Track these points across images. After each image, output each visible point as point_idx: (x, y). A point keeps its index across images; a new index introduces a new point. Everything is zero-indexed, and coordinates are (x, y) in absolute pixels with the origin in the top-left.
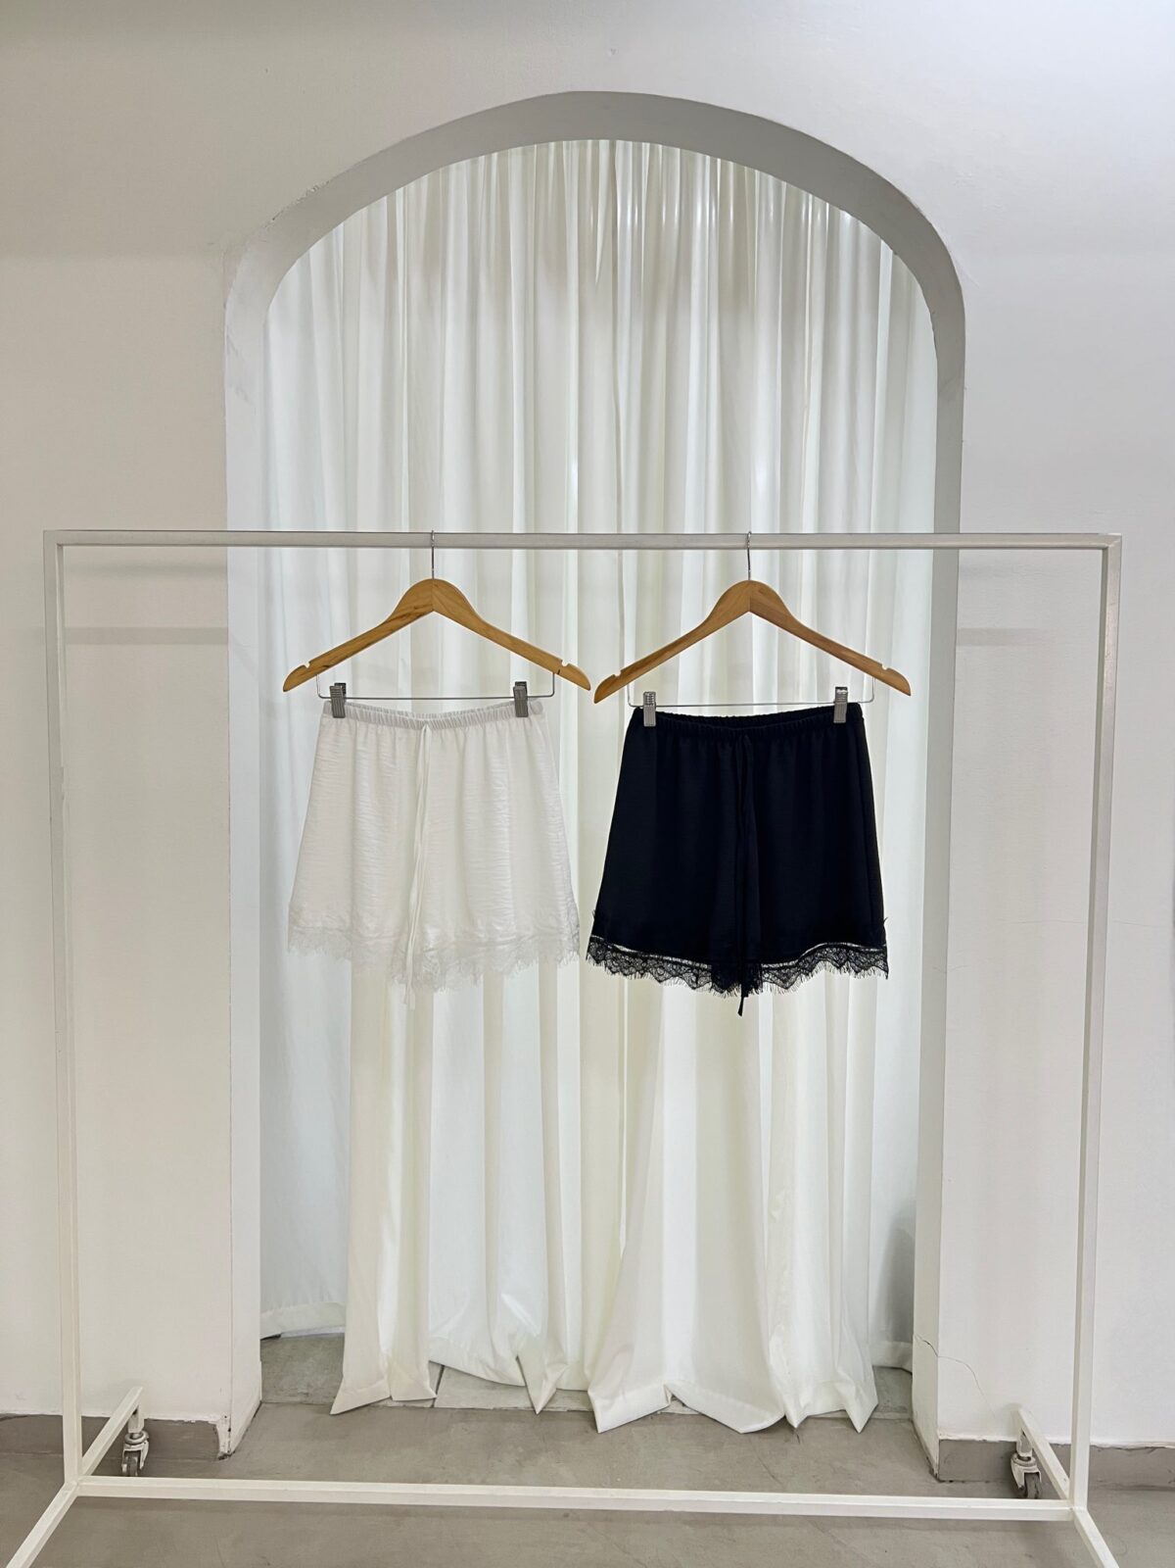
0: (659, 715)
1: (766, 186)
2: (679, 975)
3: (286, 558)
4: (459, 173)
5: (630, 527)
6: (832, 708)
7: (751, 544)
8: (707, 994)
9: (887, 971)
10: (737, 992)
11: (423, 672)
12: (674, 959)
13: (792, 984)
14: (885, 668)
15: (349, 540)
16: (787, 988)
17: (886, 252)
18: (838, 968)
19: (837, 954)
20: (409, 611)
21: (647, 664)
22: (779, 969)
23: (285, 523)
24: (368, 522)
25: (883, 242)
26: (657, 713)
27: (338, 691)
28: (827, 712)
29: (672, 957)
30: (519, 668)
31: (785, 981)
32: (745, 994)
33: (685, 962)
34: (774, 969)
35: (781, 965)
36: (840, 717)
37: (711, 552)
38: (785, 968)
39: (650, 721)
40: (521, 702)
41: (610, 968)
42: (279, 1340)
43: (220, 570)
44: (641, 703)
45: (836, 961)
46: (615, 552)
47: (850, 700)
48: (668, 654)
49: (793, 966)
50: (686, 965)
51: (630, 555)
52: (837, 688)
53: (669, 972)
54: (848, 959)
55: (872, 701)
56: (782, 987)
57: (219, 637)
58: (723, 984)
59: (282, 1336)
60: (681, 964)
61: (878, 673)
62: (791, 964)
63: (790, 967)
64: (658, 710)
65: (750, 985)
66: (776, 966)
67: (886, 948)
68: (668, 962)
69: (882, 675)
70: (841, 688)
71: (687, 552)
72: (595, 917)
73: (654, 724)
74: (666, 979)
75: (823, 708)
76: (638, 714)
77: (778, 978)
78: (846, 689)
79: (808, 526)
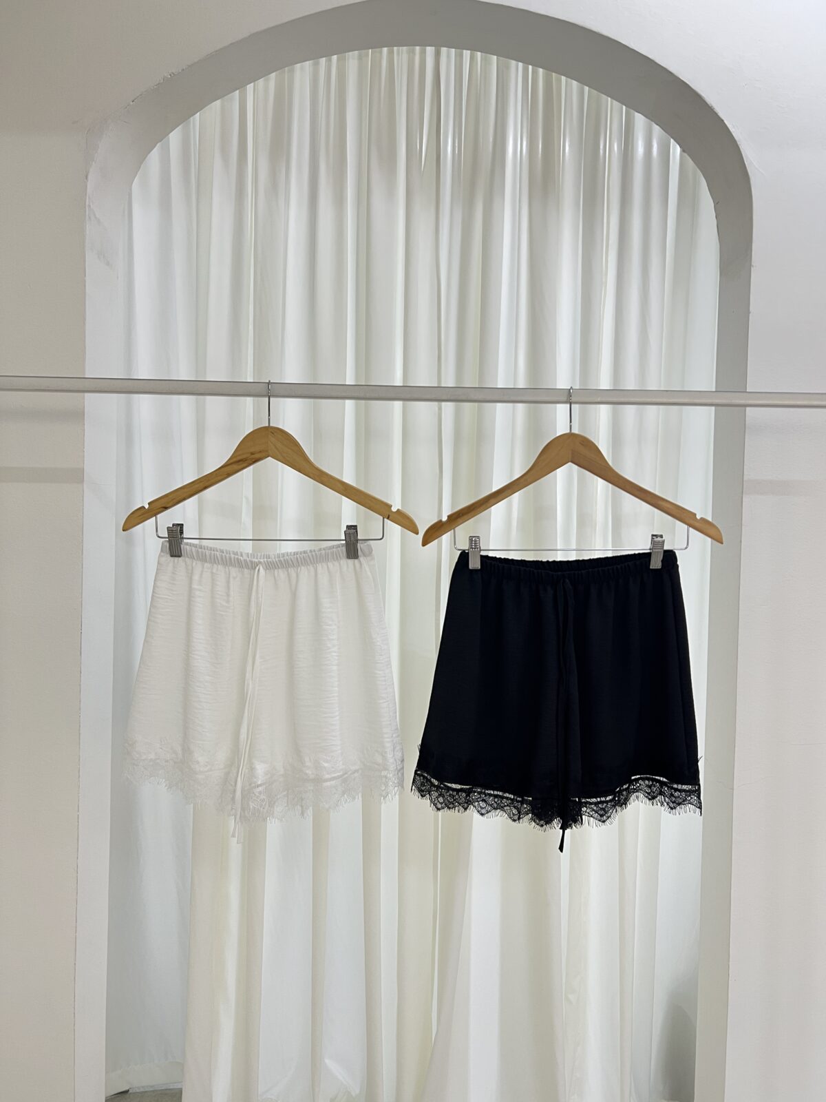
0: (485, 560)
1: (570, 89)
2: (502, 808)
3: (144, 403)
4: (302, 73)
5: (449, 381)
6: (649, 554)
7: (573, 399)
8: (527, 825)
9: (700, 808)
10: (557, 823)
11: (263, 510)
12: (496, 793)
13: (608, 817)
14: (698, 517)
15: (198, 388)
16: (604, 822)
17: (676, 150)
18: (649, 799)
19: (650, 787)
20: (246, 456)
21: (473, 510)
22: (596, 804)
23: (144, 371)
24: (217, 372)
25: (672, 140)
26: (482, 556)
27: (176, 533)
28: (645, 557)
29: (493, 790)
30: (349, 511)
31: (602, 816)
32: (564, 828)
33: (507, 795)
34: (591, 804)
35: (599, 799)
36: (656, 563)
37: (520, 406)
38: (601, 802)
39: (475, 564)
40: (352, 545)
41: (435, 805)
42: (127, 1096)
43: (77, 416)
44: (466, 547)
45: (649, 794)
46: (435, 404)
47: (666, 548)
48: (492, 501)
49: (611, 801)
50: (507, 798)
51: (448, 407)
52: (653, 535)
53: (491, 805)
54: (661, 793)
55: (686, 548)
56: (600, 821)
57: (77, 476)
58: (542, 815)
59: (130, 1092)
60: (502, 797)
61: (692, 522)
62: (608, 799)
63: (607, 802)
64: (483, 553)
65: (570, 818)
66: (594, 800)
67: (699, 785)
68: (490, 795)
69: (697, 524)
70: (656, 536)
71: (499, 405)
72: (421, 752)
73: (479, 568)
74: (488, 812)
75: (639, 554)
76: (464, 557)
77: (596, 812)
78: (661, 536)
79: (605, 383)
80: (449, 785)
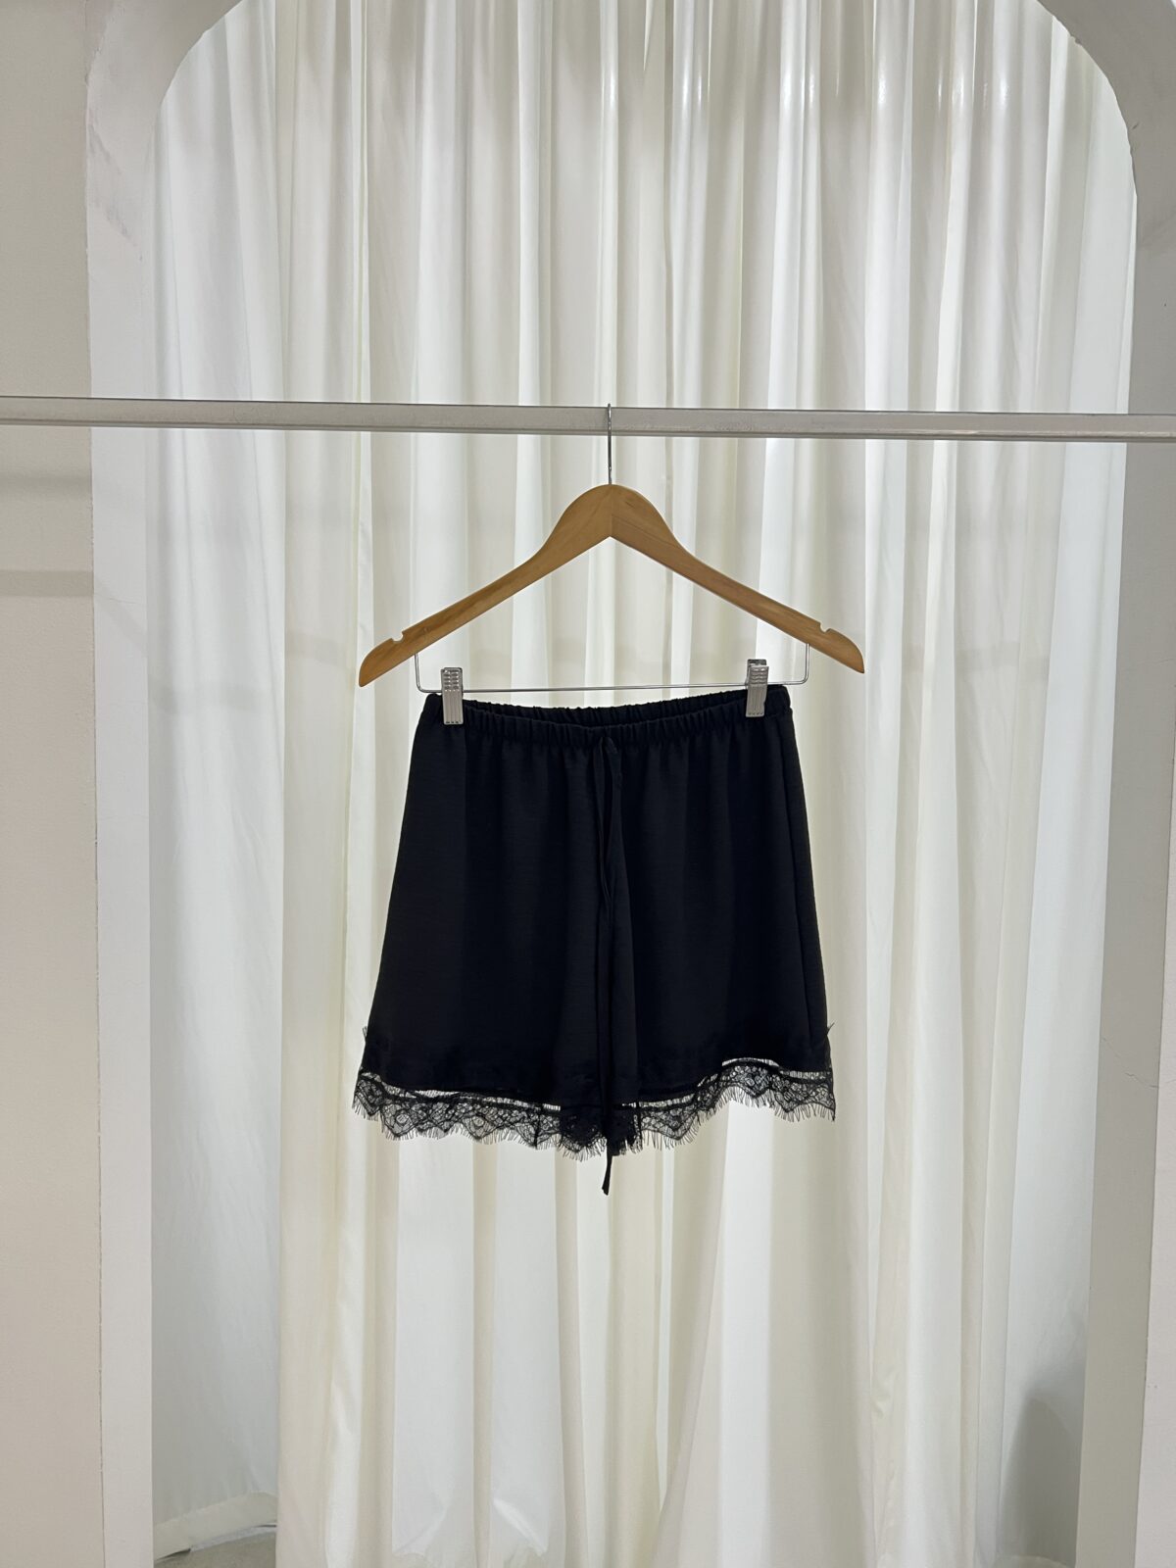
0: (470, 707)
2: (511, 1125)
6: (744, 693)
7: (613, 427)
8: (550, 1150)
9: (833, 1108)
10: (600, 1146)
12: (500, 1100)
13: (687, 1130)
14: (824, 629)
16: (679, 1138)
18: (753, 1097)
19: (753, 1077)
21: (447, 620)
22: (667, 1109)
26: (464, 702)
28: (741, 696)
29: (496, 1097)
31: (675, 1129)
32: (614, 1149)
33: (519, 1103)
34: (657, 1110)
35: (670, 1102)
36: (755, 709)
38: (674, 1107)
39: (453, 715)
41: (391, 1128)
44: (436, 685)
45: (751, 1088)
47: (772, 680)
48: (479, 605)
49: (689, 1104)
50: (520, 1109)
52: (751, 661)
53: (493, 1124)
54: (770, 1086)
55: (804, 681)
56: (672, 1137)
58: (577, 1132)
60: (511, 1108)
61: (813, 636)
62: (684, 1100)
63: (682, 1106)
64: (467, 697)
65: (620, 1136)
66: (662, 1104)
67: (831, 1070)
68: (491, 1105)
69: (821, 641)
70: (756, 662)
72: (368, 1039)
73: (461, 722)
74: (488, 1133)
75: (728, 692)
76: (434, 703)
77: (666, 1123)
78: (764, 662)
80: (422, 1092)
